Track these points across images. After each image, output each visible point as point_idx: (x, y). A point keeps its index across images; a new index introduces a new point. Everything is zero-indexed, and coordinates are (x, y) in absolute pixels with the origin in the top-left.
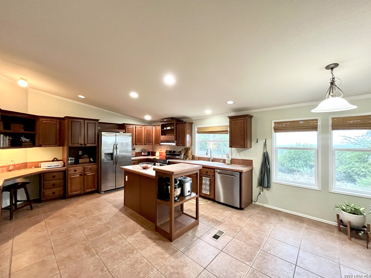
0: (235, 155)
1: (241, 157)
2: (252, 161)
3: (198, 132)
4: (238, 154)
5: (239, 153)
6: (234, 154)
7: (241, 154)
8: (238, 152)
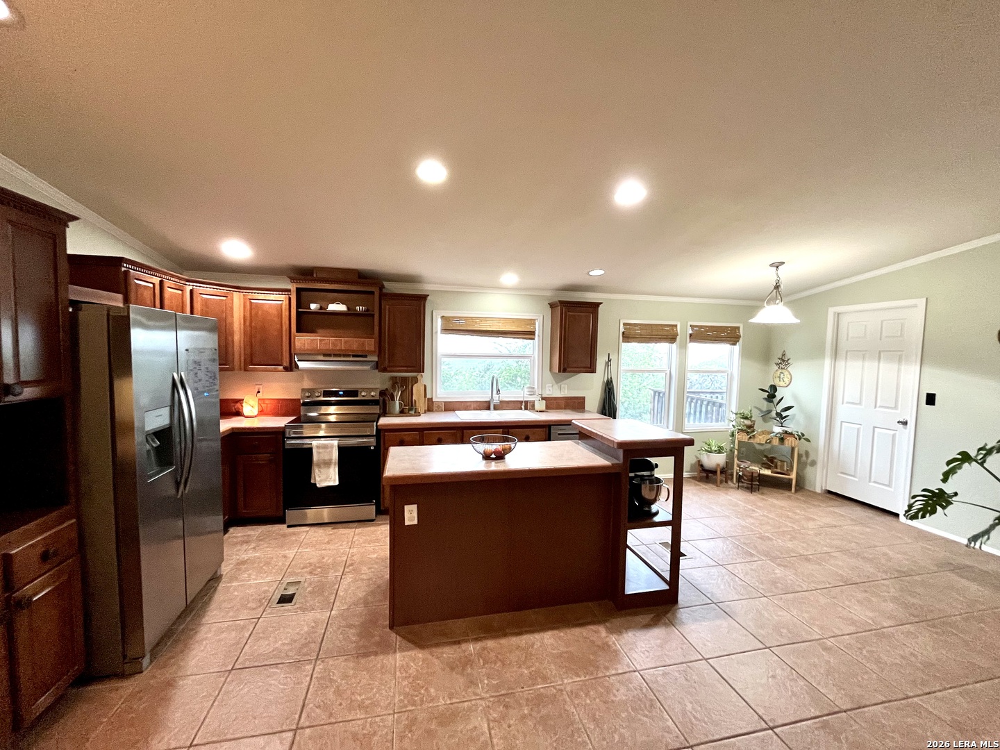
0: (551, 389)
1: (562, 393)
2: (584, 398)
3: (446, 331)
4: (556, 386)
5: (559, 384)
6: (549, 386)
7: (562, 386)
8: (557, 382)
